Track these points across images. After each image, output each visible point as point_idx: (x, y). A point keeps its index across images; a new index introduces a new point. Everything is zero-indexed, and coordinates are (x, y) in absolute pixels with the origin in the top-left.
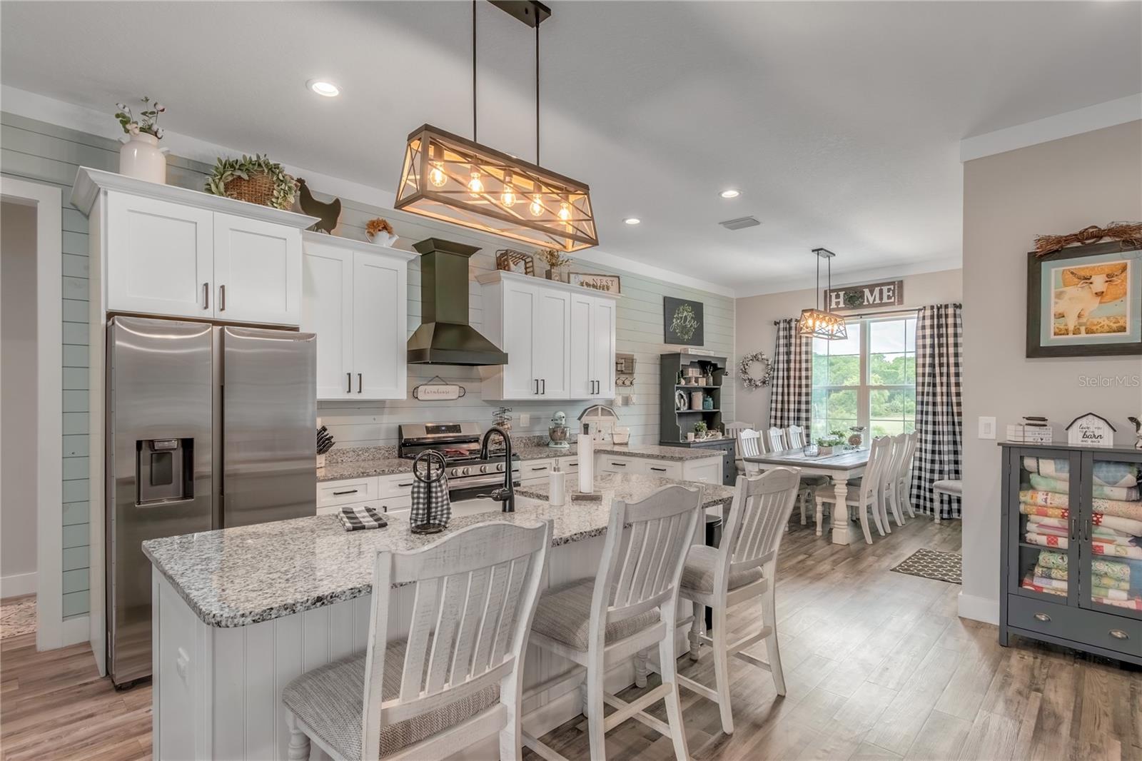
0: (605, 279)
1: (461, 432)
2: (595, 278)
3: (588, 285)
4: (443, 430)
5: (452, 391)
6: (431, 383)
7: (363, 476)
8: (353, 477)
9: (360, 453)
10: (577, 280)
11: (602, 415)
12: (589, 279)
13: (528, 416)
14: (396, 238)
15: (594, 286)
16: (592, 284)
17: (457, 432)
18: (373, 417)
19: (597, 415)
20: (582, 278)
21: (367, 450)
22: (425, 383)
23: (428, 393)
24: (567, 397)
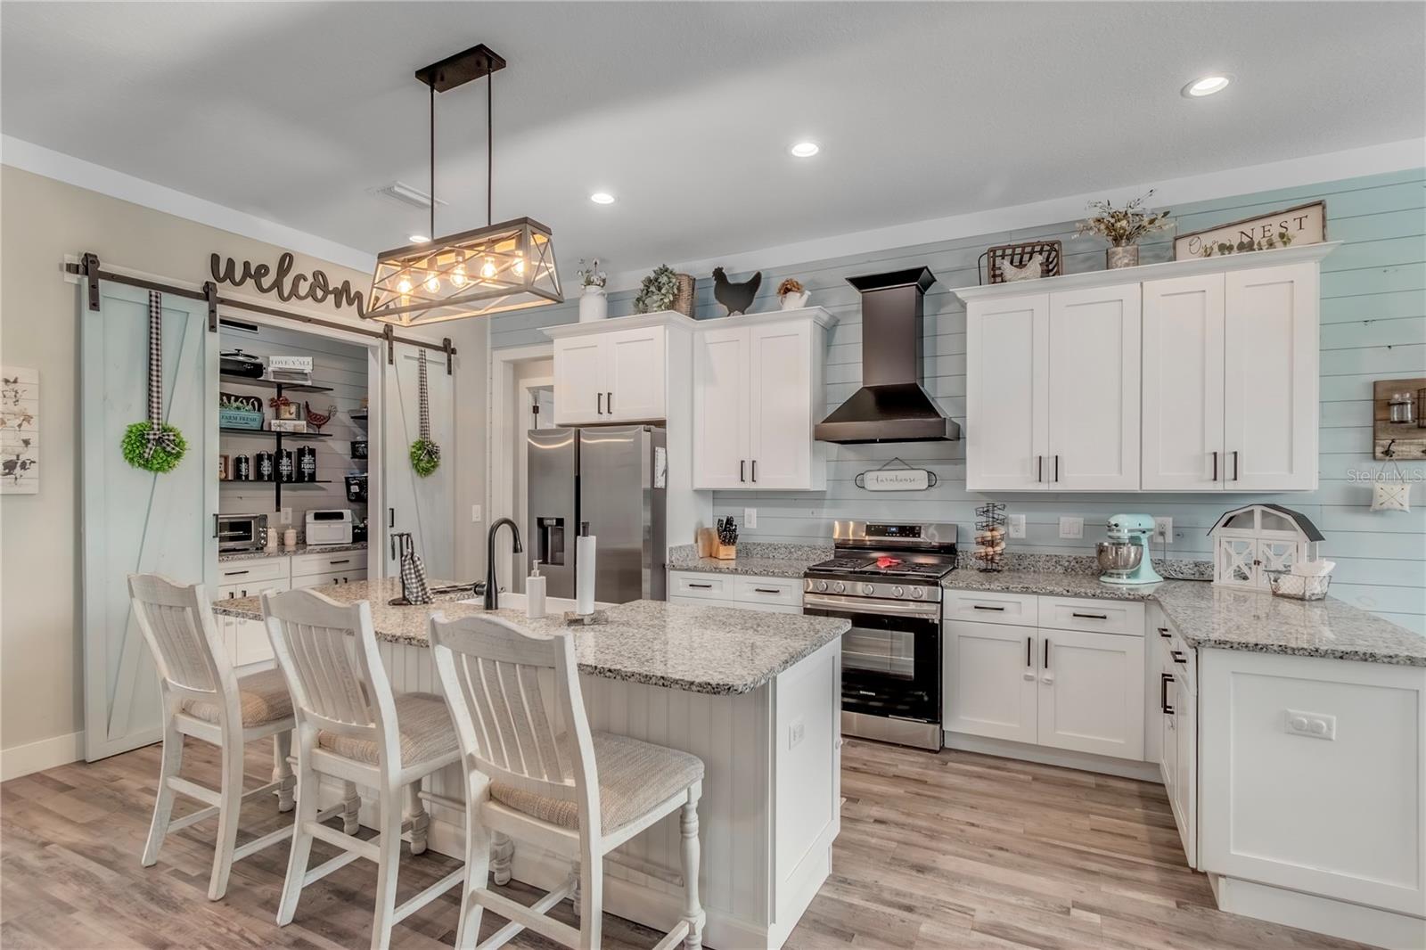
0: (1276, 221)
1: (919, 537)
2: (1246, 228)
3: (1224, 248)
4: (893, 532)
5: (919, 479)
6: (885, 468)
7: (715, 572)
8: (705, 571)
9: (793, 550)
10: (1195, 248)
11: (1264, 527)
12: (1232, 236)
13: (1081, 520)
14: (808, 293)
15: (1242, 247)
16: (1235, 244)
17: (914, 536)
18: (811, 510)
19: (1253, 527)
20: (1208, 240)
21: (800, 548)
22: (878, 468)
23: (882, 481)
24: (1133, 487)
